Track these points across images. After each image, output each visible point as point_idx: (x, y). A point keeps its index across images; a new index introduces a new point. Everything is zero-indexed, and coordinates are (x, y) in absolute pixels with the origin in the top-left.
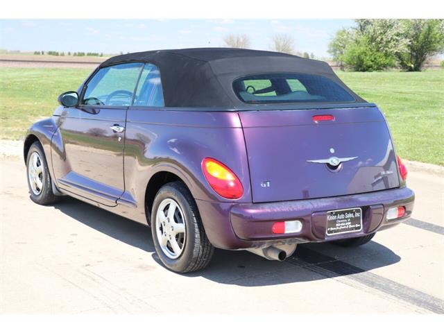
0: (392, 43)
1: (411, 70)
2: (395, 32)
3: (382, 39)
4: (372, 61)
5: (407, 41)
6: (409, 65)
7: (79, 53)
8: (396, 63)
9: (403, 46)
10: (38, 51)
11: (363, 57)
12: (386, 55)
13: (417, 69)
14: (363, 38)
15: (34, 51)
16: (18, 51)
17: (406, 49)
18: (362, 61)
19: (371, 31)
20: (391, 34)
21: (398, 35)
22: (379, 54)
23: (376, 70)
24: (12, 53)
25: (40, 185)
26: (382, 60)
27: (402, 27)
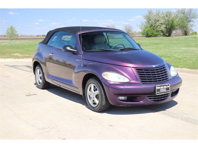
0: (159, 27)
1: (167, 36)
2: (160, 22)
3: (155, 26)
4: (152, 34)
5: (165, 26)
6: (166, 34)
8: (162, 34)
9: (163, 28)
10: (38, 35)
11: (148, 32)
12: (157, 31)
13: (169, 36)
14: (149, 25)
15: (37, 35)
16: (31, 36)
17: (164, 29)
18: (148, 34)
19: (151, 22)
20: (158, 23)
21: (161, 24)
22: (154, 31)
23: (153, 37)
24: (29, 36)
26: (155, 33)
27: (162, 21)
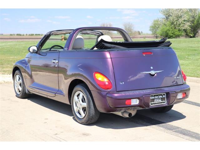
0: (182, 25)
1: (191, 37)
2: (183, 19)
3: (177, 23)
4: (172, 34)
5: (189, 24)
6: (190, 35)
7: (31, 34)
8: (183, 34)
9: (187, 26)
10: (12, 34)
11: (168, 31)
12: (179, 30)
13: (194, 37)
14: (168, 23)
15: (10, 34)
16: (2, 34)
17: (189, 27)
18: (168, 34)
19: (172, 19)
20: (181, 20)
21: (184, 21)
22: (175, 30)
23: (174, 38)
25: (21, 89)
26: (177, 33)
27: (186, 17)
